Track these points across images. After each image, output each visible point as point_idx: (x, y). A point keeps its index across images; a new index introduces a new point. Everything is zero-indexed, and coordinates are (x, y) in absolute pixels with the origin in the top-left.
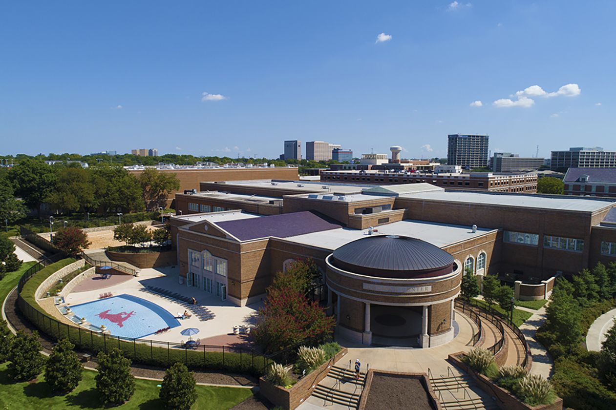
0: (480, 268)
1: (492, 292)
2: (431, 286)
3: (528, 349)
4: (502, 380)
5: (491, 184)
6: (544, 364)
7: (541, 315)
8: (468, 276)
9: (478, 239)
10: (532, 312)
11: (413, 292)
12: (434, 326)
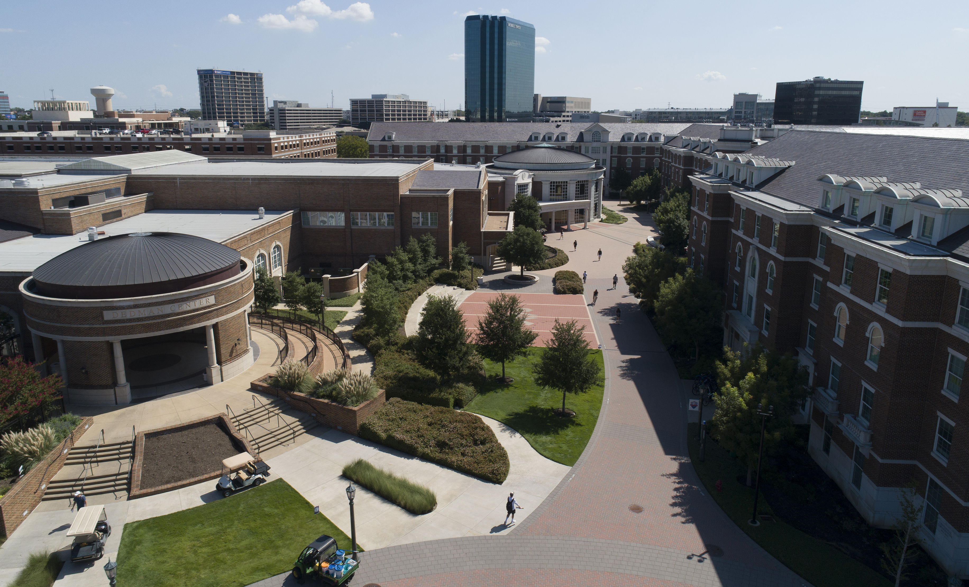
0: (276, 267)
1: (296, 293)
2: (213, 296)
3: (346, 353)
4: (320, 390)
5: (276, 148)
6: (365, 364)
7: (357, 312)
8: (261, 279)
9: (269, 226)
10: (346, 311)
11: (189, 309)
12: (225, 351)
